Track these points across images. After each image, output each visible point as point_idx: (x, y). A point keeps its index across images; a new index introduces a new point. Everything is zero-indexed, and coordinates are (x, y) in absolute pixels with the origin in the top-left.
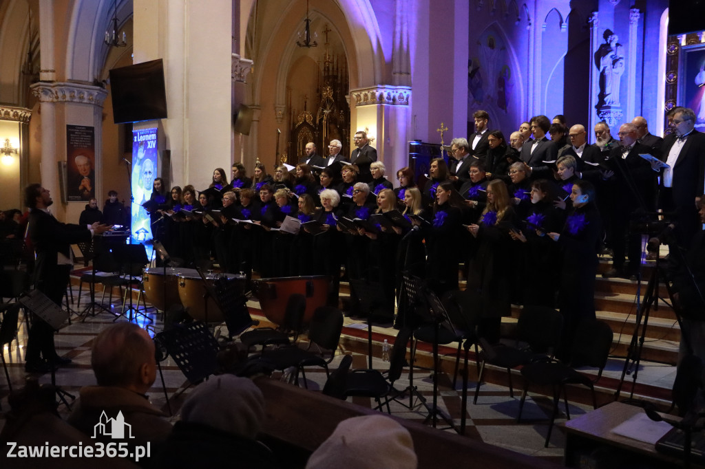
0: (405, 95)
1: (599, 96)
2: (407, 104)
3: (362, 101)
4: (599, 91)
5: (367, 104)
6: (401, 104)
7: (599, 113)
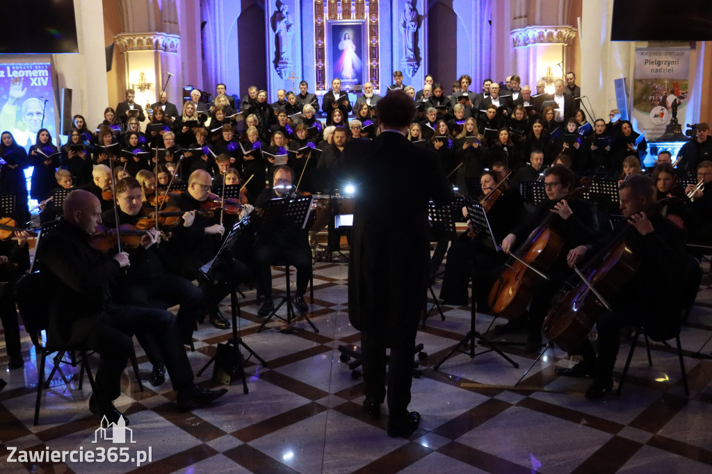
0: (175, 43)
1: (275, 53)
2: (176, 51)
3: (136, 45)
4: (275, 49)
5: (141, 49)
6: (172, 51)
7: (276, 67)
